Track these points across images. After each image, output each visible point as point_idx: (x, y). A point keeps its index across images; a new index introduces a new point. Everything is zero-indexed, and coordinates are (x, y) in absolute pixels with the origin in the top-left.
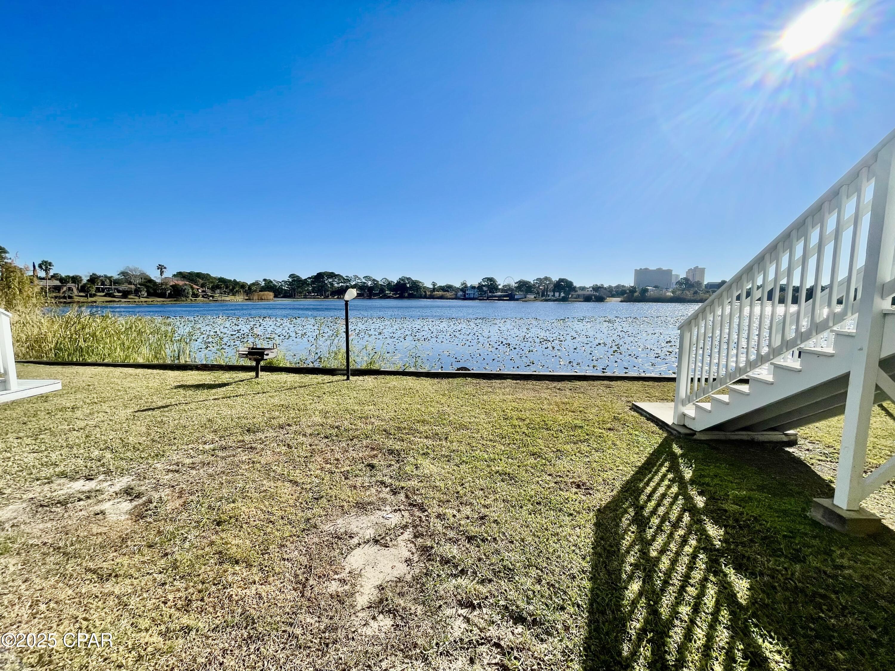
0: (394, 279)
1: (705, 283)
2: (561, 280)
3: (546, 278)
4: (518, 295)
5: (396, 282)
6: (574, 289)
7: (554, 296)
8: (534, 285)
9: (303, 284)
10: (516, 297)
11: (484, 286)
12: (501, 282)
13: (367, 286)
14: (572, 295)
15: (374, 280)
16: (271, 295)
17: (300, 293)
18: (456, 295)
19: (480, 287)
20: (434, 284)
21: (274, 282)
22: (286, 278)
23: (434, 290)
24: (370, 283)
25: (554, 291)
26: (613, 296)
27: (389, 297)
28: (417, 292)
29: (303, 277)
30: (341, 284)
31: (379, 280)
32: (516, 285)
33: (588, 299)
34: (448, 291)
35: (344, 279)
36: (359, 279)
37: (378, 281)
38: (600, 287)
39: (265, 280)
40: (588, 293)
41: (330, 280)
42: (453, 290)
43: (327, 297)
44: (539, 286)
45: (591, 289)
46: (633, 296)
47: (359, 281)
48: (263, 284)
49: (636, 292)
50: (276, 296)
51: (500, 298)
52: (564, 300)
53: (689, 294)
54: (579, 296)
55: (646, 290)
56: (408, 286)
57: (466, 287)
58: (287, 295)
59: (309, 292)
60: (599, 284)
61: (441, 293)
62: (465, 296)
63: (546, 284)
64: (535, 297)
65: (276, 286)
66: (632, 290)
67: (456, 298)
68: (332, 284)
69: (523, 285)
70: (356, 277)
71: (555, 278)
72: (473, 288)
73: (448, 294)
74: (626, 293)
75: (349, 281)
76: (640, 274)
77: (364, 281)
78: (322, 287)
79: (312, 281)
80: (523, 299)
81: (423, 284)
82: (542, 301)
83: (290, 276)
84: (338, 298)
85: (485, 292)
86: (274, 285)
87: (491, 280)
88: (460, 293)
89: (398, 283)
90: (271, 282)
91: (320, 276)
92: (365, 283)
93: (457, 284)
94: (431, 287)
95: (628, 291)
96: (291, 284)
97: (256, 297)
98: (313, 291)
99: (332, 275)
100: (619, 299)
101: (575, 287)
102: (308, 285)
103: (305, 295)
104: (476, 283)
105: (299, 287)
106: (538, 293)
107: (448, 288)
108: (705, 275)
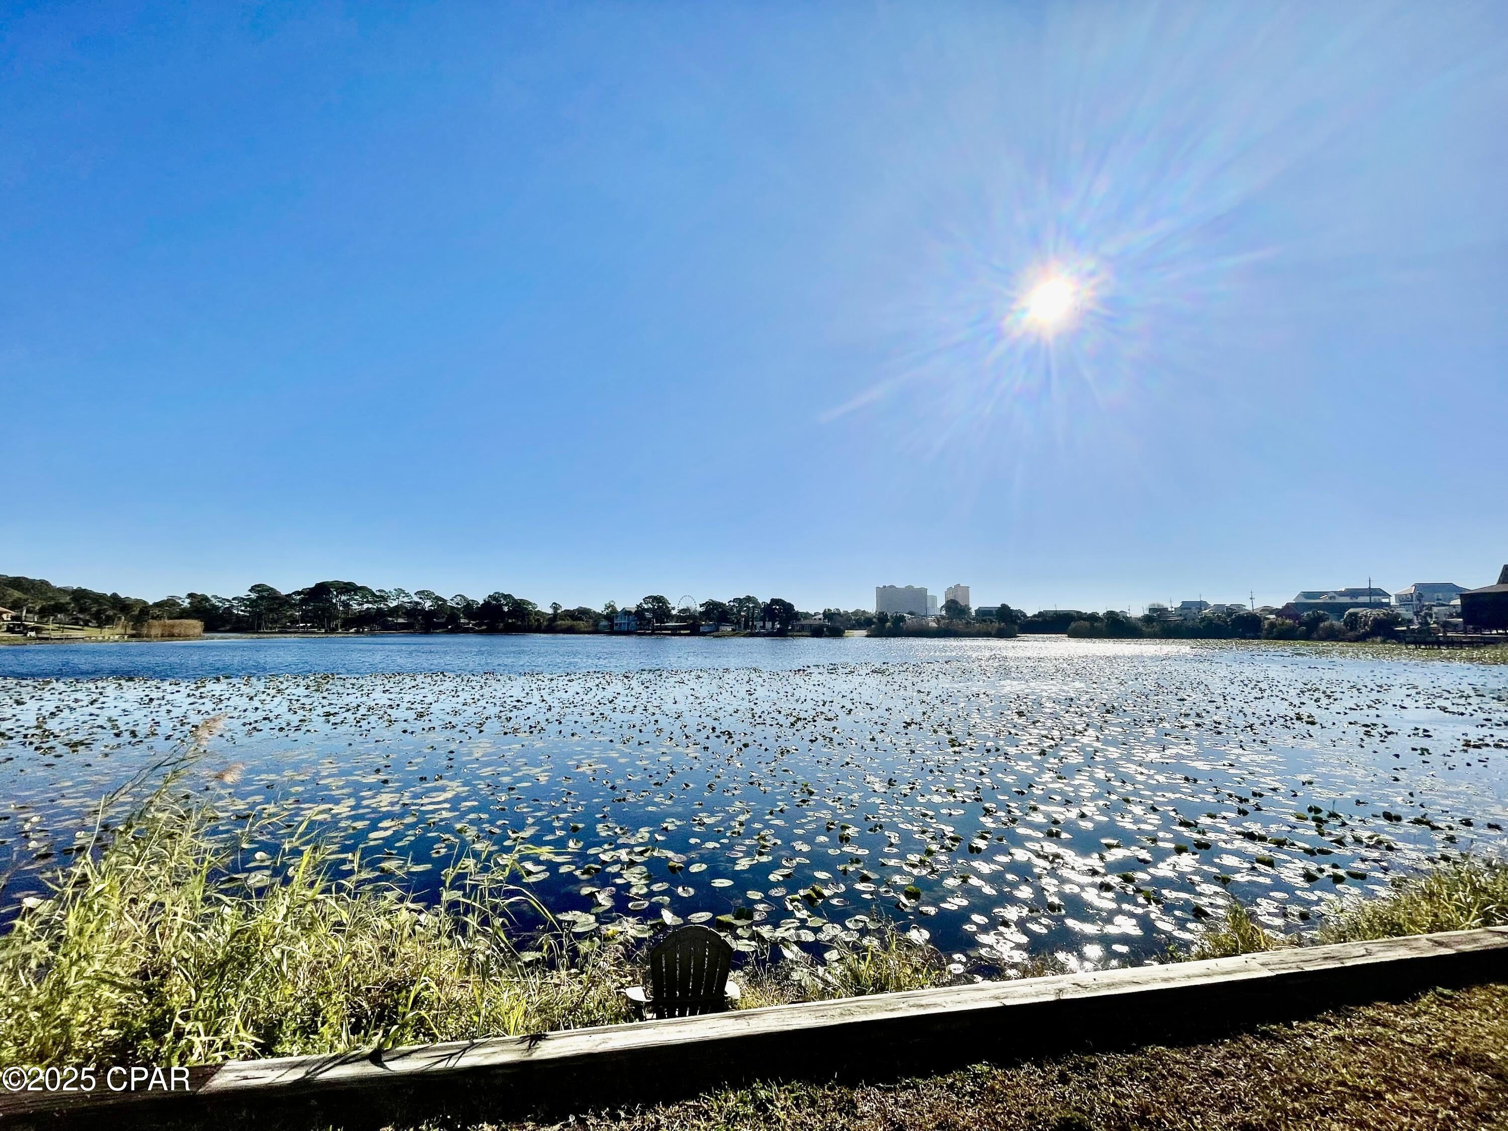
0: (479, 597)
1: (974, 607)
2: (775, 601)
3: (748, 599)
4: (704, 626)
5: (481, 602)
6: (796, 616)
7: (763, 627)
8: (732, 609)
9: (281, 605)
10: (702, 629)
11: (647, 610)
12: (676, 604)
13: (423, 609)
14: (793, 627)
15: (438, 598)
16: (196, 625)
17: (274, 621)
18: (597, 625)
19: (639, 613)
20: (556, 607)
21: (214, 601)
22: (244, 592)
23: (555, 616)
24: (428, 604)
25: (763, 619)
26: (853, 628)
27: (467, 631)
28: (523, 620)
29: (284, 591)
30: (366, 606)
31: (447, 597)
32: (702, 609)
33: (817, 632)
34: (581, 619)
35: (373, 595)
36: (407, 595)
37: (445, 601)
38: (834, 614)
39: (191, 596)
40: (817, 622)
41: (344, 598)
42: (590, 618)
43: (333, 630)
44: (739, 612)
45: (821, 616)
46: (884, 626)
47: (406, 600)
48: (186, 603)
49: (887, 620)
50: (207, 629)
51: (675, 632)
52: (782, 633)
53: (959, 624)
54: (803, 628)
55: (902, 618)
56: (506, 609)
57: (614, 611)
58: (239, 625)
59: (294, 621)
60: (833, 609)
61: (569, 622)
62: (612, 627)
63: (748, 607)
64: (733, 630)
65: (218, 608)
66: (882, 618)
67: (596, 631)
68: (346, 605)
69: (713, 609)
70: (400, 591)
71: (764, 598)
72: (626, 613)
73: (581, 624)
74: (874, 623)
75: (384, 599)
76: (884, 593)
77: (416, 599)
78: (324, 610)
79: (301, 600)
80: (714, 633)
81: (534, 606)
82: (745, 636)
83: (252, 589)
84: (357, 632)
85: (649, 620)
86: (213, 606)
87: (659, 599)
88: (604, 623)
89: (487, 604)
90: (206, 599)
91: (322, 590)
92: (417, 603)
93: (599, 608)
94: (550, 611)
95: (874, 620)
96: (253, 603)
97: (156, 631)
98: (303, 619)
99: (349, 588)
100: (864, 632)
101: (797, 613)
102: (293, 606)
103: (284, 626)
104: (632, 606)
105: (271, 610)
106: (738, 623)
107: (582, 614)
108: (970, 596)
